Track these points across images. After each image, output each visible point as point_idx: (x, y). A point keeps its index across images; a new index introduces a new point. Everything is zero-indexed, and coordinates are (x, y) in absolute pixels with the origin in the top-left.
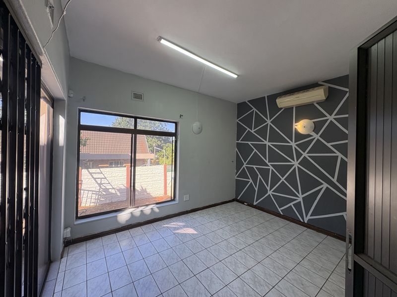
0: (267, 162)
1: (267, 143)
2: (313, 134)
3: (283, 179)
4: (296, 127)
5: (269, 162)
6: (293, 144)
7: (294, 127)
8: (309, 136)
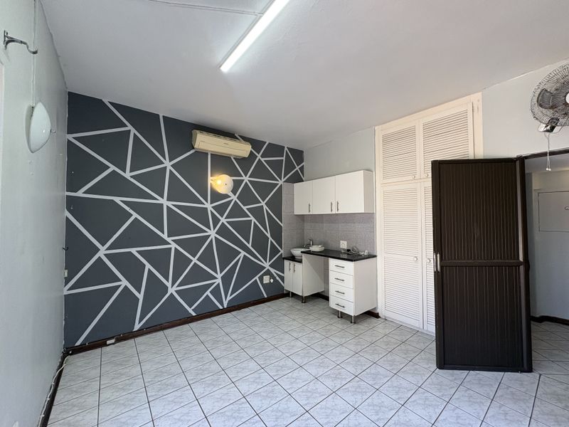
0: (165, 236)
1: (164, 201)
2: (231, 194)
3: (195, 260)
4: (212, 182)
5: (168, 237)
6: (209, 206)
7: (210, 182)
8: (226, 196)
